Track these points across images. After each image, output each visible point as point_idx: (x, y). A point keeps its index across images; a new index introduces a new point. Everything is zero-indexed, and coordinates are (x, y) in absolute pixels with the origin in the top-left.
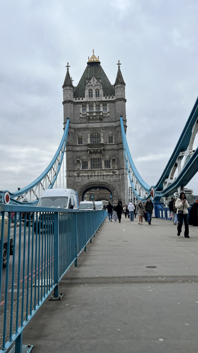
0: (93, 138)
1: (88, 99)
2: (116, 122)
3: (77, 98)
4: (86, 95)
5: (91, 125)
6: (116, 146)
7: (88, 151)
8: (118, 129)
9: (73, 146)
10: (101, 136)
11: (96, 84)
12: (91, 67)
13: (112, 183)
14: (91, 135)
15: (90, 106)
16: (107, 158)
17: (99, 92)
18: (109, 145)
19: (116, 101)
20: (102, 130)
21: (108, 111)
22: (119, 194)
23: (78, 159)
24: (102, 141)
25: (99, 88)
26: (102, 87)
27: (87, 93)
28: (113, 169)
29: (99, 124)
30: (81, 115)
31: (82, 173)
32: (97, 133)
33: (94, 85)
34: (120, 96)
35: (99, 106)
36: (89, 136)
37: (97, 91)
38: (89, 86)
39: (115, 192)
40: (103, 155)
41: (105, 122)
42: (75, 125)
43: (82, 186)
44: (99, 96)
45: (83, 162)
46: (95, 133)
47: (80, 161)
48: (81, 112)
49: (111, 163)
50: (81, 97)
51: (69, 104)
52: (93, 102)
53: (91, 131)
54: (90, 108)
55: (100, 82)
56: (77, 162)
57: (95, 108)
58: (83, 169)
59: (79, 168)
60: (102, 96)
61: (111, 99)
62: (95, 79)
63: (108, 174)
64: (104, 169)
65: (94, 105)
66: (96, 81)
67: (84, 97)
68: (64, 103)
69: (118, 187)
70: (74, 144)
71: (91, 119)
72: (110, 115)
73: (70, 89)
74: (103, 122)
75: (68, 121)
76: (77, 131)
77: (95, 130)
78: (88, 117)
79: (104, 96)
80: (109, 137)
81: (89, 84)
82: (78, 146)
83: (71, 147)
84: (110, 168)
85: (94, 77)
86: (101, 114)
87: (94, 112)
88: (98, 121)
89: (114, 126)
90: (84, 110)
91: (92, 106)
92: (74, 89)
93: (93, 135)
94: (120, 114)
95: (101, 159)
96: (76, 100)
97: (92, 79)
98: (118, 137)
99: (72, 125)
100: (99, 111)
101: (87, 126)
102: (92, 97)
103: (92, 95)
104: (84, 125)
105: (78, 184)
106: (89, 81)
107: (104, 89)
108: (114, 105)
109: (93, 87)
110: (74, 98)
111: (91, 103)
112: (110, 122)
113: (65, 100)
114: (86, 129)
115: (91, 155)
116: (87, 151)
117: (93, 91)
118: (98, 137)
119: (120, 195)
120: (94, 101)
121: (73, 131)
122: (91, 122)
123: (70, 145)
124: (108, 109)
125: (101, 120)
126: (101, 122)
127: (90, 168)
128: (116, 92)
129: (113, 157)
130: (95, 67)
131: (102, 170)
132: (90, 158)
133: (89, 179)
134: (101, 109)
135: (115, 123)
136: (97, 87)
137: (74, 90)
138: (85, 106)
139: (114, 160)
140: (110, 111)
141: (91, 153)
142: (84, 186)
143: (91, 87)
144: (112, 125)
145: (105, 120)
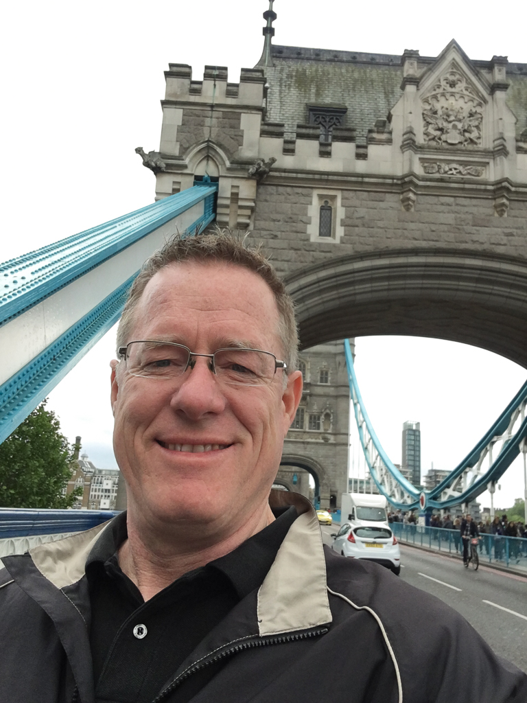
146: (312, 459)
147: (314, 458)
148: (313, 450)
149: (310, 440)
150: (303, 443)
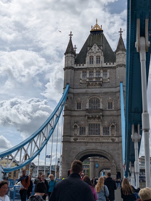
0: (92, 103)
1: (89, 65)
2: (116, 87)
3: (78, 65)
4: (87, 61)
5: (90, 90)
6: (115, 111)
7: (87, 116)
8: (117, 95)
9: (72, 111)
10: (100, 101)
11: (97, 51)
12: (93, 35)
13: (110, 151)
14: (90, 101)
15: (90, 72)
16: (105, 125)
17: (100, 58)
18: (108, 110)
19: (117, 67)
20: (102, 95)
21: (108, 77)
22: (118, 163)
23: (75, 124)
24: (101, 106)
25: (100, 55)
26: (103, 54)
27: (88, 59)
28: (112, 136)
29: (98, 89)
30: (81, 80)
31: (79, 139)
32: (96, 98)
33: (95, 52)
34: (121, 63)
35: (99, 72)
36: (88, 101)
37: (98, 58)
38: (90, 53)
39: (113, 161)
40: (101, 121)
41: (105, 88)
42: (75, 90)
43: (78, 152)
44: (99, 63)
45: (80, 128)
46: (94, 98)
47: (78, 126)
48: (81, 78)
49: (110, 129)
50: (82, 64)
51: (70, 70)
52: (93, 68)
53: (90, 96)
54: (90, 74)
55: (101, 49)
56: (74, 127)
57: (95, 74)
58: (80, 134)
59: (76, 133)
60: (103, 62)
61: (112, 65)
62: (96, 46)
63: (106, 141)
64: (102, 135)
65: (95, 71)
66: (97, 48)
67: (85, 64)
68: (65, 69)
69: (117, 156)
70: (73, 109)
71: (91, 84)
72: (110, 80)
73: (71, 56)
74: (103, 88)
75: (68, 86)
76: (76, 96)
77: (94, 96)
78: (87, 83)
79: (104, 63)
80: (109, 103)
81: (90, 51)
82: (76, 111)
83: (69, 111)
84: (109, 135)
85: (95, 44)
86: (101, 80)
87: (93, 78)
88: (98, 87)
89: (114, 91)
90: (84, 75)
91: (93, 72)
92: (75, 55)
93: (92, 100)
94: (120, 80)
95: (99, 125)
96: (77, 66)
97: (94, 46)
98: (118, 103)
99: (71, 90)
100: (99, 77)
101: (86, 91)
102: (93, 63)
103: (93, 61)
104: (83, 91)
105: (74, 151)
106: (90, 49)
107: (105, 56)
108: (114, 71)
109: (94, 54)
110: (75, 64)
111: (92, 69)
112: (111, 88)
113: (66, 66)
114: (86, 94)
115: (89, 120)
116: (85, 116)
117: (94, 58)
118: (97, 103)
119: (119, 165)
120: (95, 67)
121: (72, 96)
122: (91, 87)
123: (68, 109)
124: (108, 75)
125: (101, 85)
126: (101, 88)
127: (88, 134)
128: (117, 58)
129: (112, 123)
130: (97, 35)
131: (100, 137)
132: (89, 123)
133: (86, 145)
134: (102, 75)
135: (115, 89)
136: (98, 54)
137: (76, 57)
138: (86, 72)
139: (113, 126)
140: (110, 77)
141: (89, 118)
142: (80, 153)
143: (92, 54)
144: (111, 90)
145: (104, 85)
146: (106, 152)
147: (107, 151)
148: (106, 147)
149: (104, 141)
150: (100, 142)
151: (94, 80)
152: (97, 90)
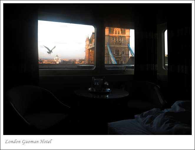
0: (116, 51)
1: (115, 35)
10: (120, 51)
18: (123, 55)
19: (126, 37)
20: (120, 48)
30: (112, 41)
34: (128, 35)
41: (122, 45)
50: (112, 34)
61: (124, 35)
65: (117, 38)
73: (108, 30)
77: (117, 48)
79: (121, 34)
80: (123, 52)
95: (119, 60)
98: (127, 52)
110: (109, 34)
114: (114, 47)
117: (117, 32)
122: (116, 44)
128: (126, 33)
129: (124, 60)
134: (120, 40)
138: (114, 38)
140: (124, 40)
151: (118, 42)
152: (119, 46)
